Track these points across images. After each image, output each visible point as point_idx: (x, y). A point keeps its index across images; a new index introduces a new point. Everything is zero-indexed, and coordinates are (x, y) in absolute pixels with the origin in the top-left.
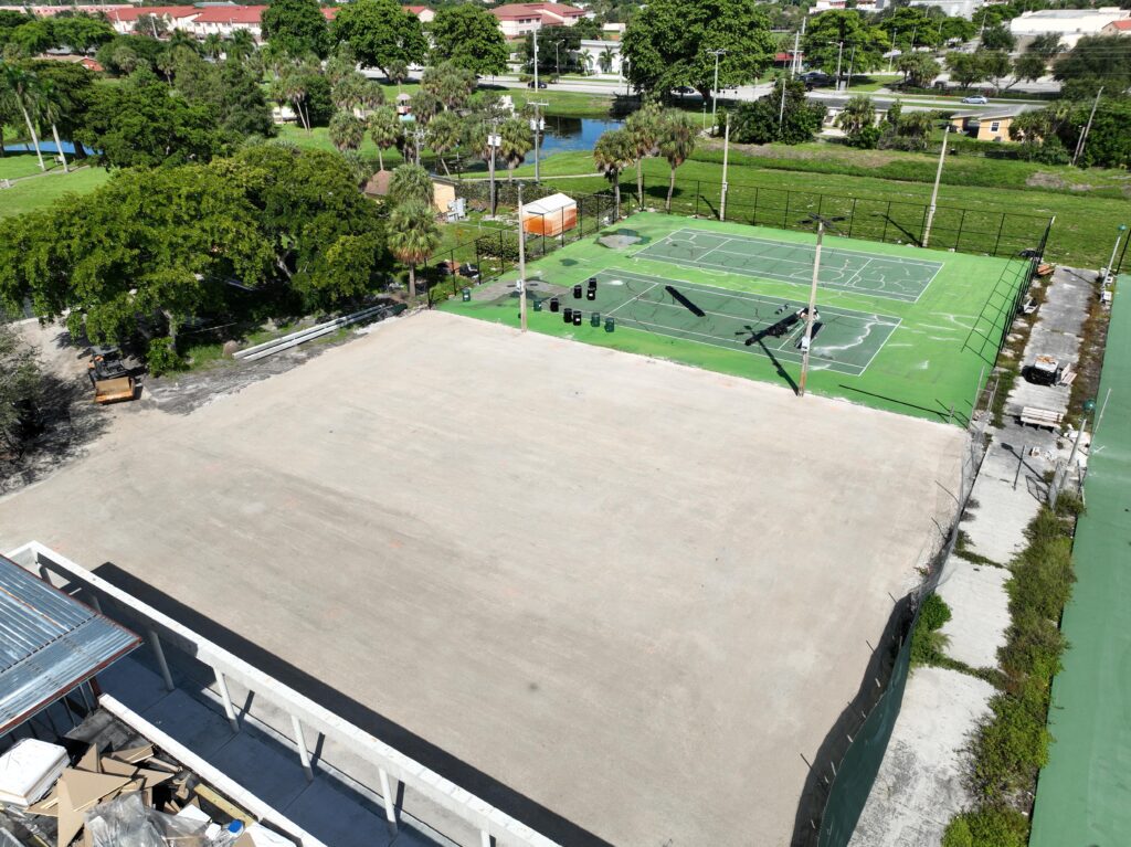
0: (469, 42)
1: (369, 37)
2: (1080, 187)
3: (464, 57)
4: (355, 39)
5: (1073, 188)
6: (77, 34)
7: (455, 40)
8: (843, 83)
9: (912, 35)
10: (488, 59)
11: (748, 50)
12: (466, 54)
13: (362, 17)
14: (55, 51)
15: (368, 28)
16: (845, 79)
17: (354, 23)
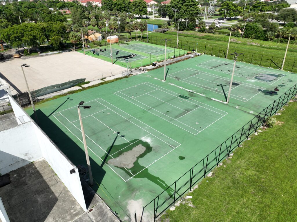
0: (139, 8)
1: (119, 6)
2: (239, 42)
3: (137, 11)
4: (117, 7)
5: (238, 42)
6: (68, 5)
7: (136, 7)
8: (226, 20)
9: (260, 8)
10: (143, 12)
11: (192, 11)
12: (138, 10)
13: (119, 2)
14: (65, 9)
15: (120, 4)
16: (226, 19)
17: (117, 3)
